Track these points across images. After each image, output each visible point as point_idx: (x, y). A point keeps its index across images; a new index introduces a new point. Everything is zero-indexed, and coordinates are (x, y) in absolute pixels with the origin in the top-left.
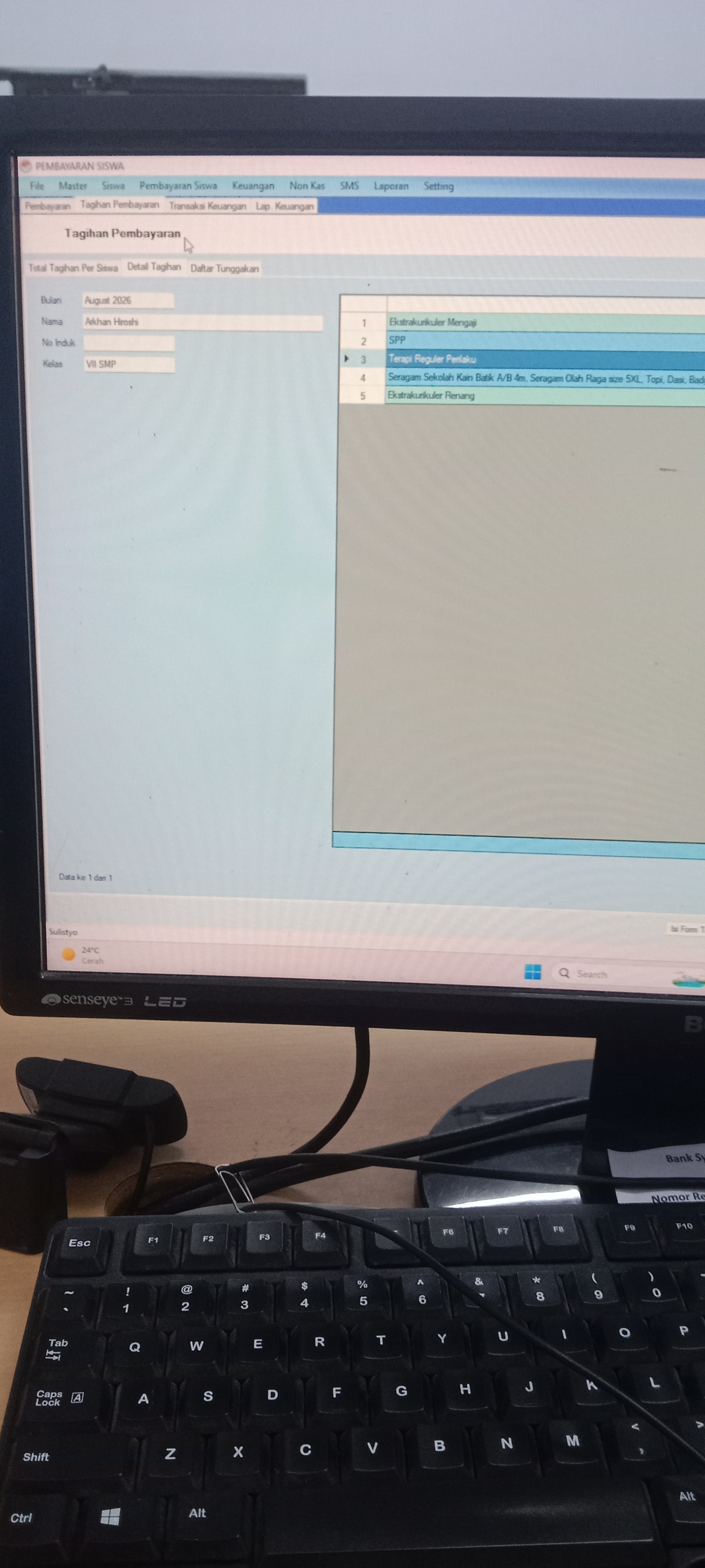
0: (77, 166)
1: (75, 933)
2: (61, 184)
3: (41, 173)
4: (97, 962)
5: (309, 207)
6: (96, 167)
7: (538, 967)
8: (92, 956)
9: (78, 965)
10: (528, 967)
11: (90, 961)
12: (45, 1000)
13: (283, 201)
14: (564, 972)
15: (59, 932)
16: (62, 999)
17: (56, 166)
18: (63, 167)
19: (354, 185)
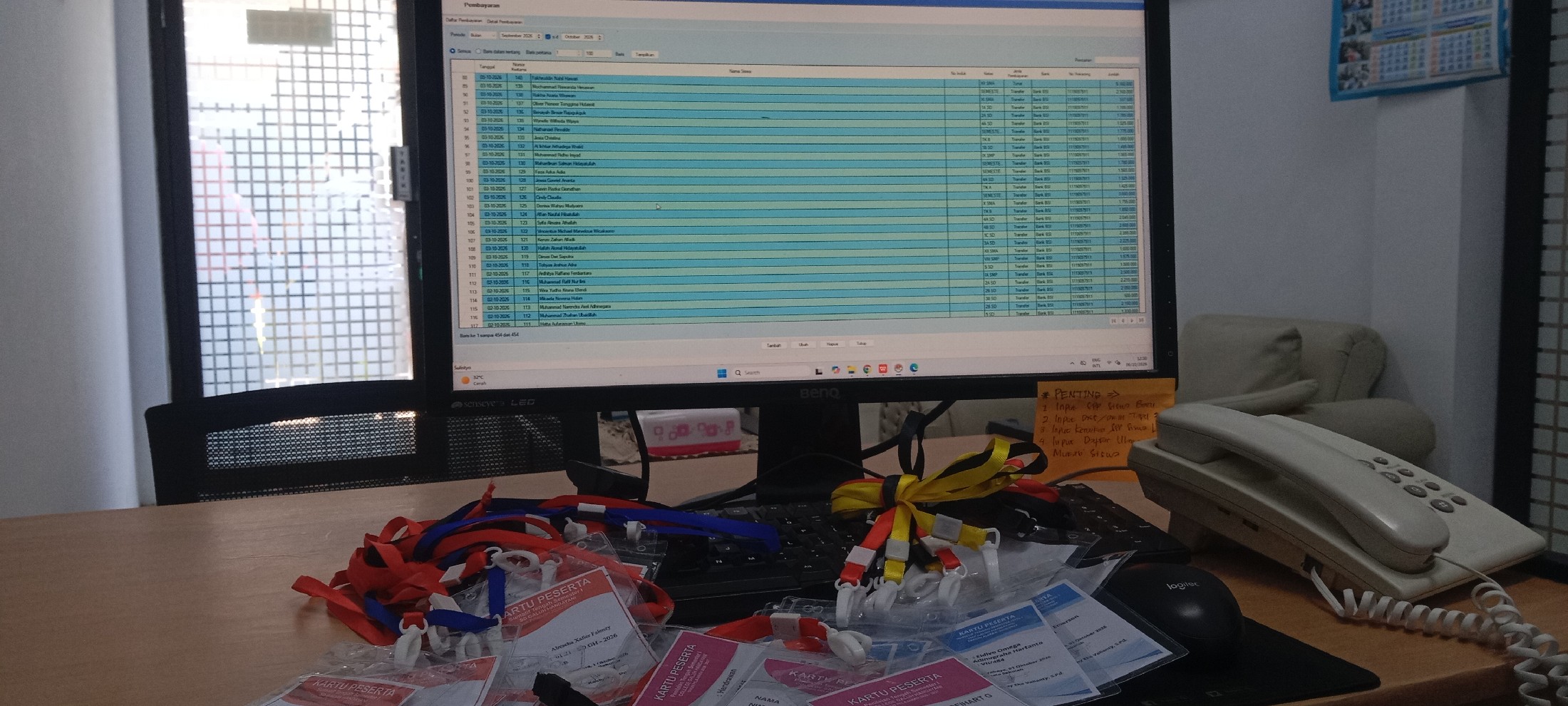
1: (470, 368)
4: (483, 384)
7: (725, 371)
8: (479, 380)
9: (471, 387)
10: (719, 371)
11: (478, 384)
12: (453, 407)
14: (738, 372)
15: (460, 368)
16: (463, 405)
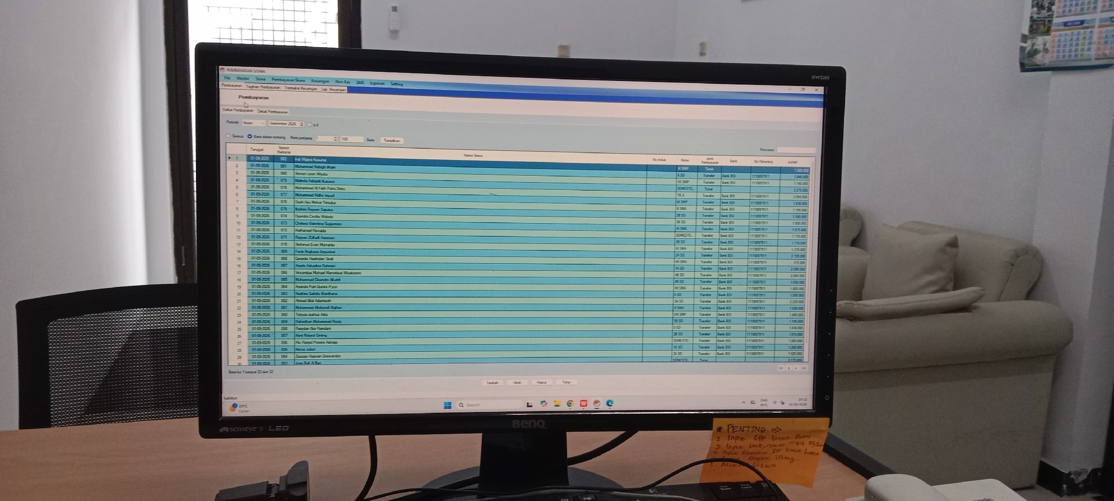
0: (245, 71)
1: (235, 398)
2: (237, 77)
3: (229, 73)
4: (246, 412)
5: (344, 90)
6: (253, 71)
7: (450, 403)
8: (244, 409)
9: (237, 413)
10: (445, 403)
11: (243, 411)
12: (221, 430)
13: (333, 88)
14: (461, 405)
15: (228, 398)
16: (230, 429)
17: (235, 70)
18: (239, 71)
19: (362, 82)
